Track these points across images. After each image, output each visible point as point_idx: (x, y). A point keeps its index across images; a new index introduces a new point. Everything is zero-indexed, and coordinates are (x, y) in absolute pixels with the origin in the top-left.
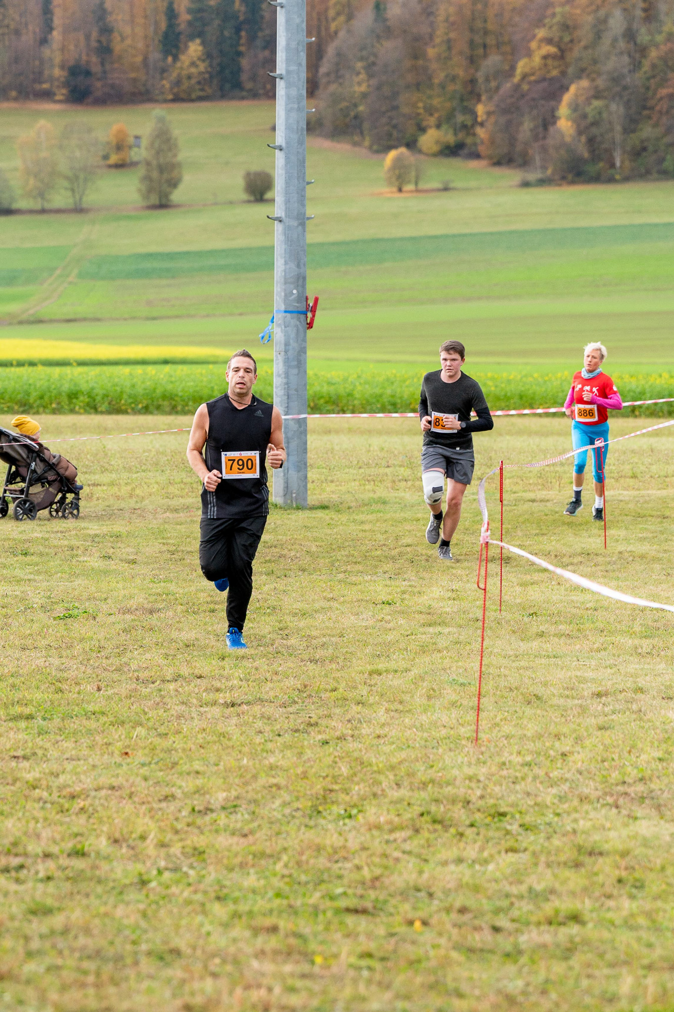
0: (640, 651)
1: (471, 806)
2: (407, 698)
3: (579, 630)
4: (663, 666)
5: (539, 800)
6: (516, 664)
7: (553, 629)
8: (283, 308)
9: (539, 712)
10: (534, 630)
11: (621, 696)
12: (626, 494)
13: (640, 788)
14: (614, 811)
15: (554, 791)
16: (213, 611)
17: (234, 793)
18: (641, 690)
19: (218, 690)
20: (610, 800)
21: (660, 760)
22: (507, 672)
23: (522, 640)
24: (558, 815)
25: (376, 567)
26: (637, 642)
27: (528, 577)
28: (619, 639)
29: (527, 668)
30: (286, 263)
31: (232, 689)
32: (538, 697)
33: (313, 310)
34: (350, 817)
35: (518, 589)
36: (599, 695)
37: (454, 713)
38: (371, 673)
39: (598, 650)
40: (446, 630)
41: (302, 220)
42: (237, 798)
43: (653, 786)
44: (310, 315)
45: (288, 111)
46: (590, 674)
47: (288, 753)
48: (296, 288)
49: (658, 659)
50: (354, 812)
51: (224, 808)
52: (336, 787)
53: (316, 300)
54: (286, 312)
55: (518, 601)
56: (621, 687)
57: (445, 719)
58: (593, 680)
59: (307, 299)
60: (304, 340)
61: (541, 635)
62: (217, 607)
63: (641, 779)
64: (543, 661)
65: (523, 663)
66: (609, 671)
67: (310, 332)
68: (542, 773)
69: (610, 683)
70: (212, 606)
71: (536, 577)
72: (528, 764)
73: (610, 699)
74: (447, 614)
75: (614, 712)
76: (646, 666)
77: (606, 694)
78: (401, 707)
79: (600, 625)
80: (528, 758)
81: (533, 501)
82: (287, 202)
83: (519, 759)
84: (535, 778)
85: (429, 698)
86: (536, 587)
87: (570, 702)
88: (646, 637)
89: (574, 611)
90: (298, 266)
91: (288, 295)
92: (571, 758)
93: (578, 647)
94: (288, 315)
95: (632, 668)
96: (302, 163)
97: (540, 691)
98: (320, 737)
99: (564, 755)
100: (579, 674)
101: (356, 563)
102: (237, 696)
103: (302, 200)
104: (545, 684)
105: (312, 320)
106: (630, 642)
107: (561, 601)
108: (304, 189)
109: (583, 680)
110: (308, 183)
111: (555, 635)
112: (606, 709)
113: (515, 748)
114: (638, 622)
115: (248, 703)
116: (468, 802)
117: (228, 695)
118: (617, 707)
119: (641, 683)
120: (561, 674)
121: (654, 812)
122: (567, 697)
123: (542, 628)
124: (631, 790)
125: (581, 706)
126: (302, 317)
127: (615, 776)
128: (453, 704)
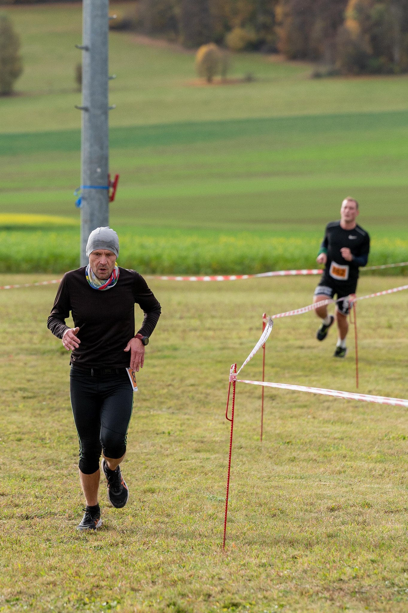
0: (374, 473)
1: (211, 599)
2: (174, 512)
3: (325, 456)
4: (389, 486)
5: (267, 594)
6: (268, 484)
7: (303, 455)
8: (88, 183)
9: (280, 523)
10: (288, 455)
11: (351, 510)
12: (380, 342)
13: (353, 584)
14: (329, 603)
15: (282, 587)
16: (19, 440)
17: (17, 589)
18: (369, 505)
19: (17, 506)
20: (327, 595)
21: (373, 561)
22: (259, 491)
23: (276, 464)
24: (283, 606)
25: (162, 403)
26: (371, 466)
27: (289, 411)
28: (358, 463)
29: (276, 487)
30: (91, 146)
31: (28, 504)
32: (282, 512)
33: (115, 185)
34: (110, 607)
35: (279, 422)
36: (332, 510)
37: (210, 524)
38: (145, 492)
39: (340, 473)
40: (213, 456)
41: (105, 109)
42: (20, 593)
43: (363, 583)
44: (111, 190)
45: (94, 17)
46: (328, 492)
47: (68, 557)
48: (100, 166)
49: (387, 480)
50: (114, 604)
51: (8, 601)
52: (103, 583)
53: (117, 178)
54: (91, 187)
55: (278, 432)
56: (351, 503)
57: (202, 529)
58: (330, 498)
59: (109, 176)
60: (107, 211)
61: (293, 460)
62: (23, 436)
63: (354, 578)
64: (292, 481)
65: (274, 484)
66: (344, 489)
67: (112, 205)
68: (273, 573)
69: (343, 500)
70: (19, 436)
71: (296, 411)
72: (264, 565)
73: (341, 513)
74: (216, 442)
75: (343, 523)
76: (376, 486)
77: (339, 508)
78: (166, 520)
79: (343, 451)
80: (264, 561)
81: (302, 348)
82: (92, 94)
83: (258, 561)
84: (268, 576)
85: (191, 512)
86: (294, 421)
87: (308, 516)
88: (381, 462)
89: (323, 440)
90: (102, 148)
91: (93, 172)
92: (300, 560)
93: (322, 469)
94: (93, 191)
95: (363, 487)
96: (105, 61)
97: (285, 505)
98: (96, 544)
99: (294, 557)
100: (319, 492)
101: (145, 400)
102: (31, 510)
103: (105, 91)
104: (290, 501)
105: (114, 194)
106: (366, 465)
107: (314, 432)
108: (106, 84)
109: (320, 497)
110: (111, 78)
111: (305, 460)
112: (337, 521)
113: (254, 553)
114: (376, 449)
115: (42, 517)
116: (209, 596)
117: (23, 510)
118: (347, 518)
119: (370, 499)
120: (304, 492)
121: (361, 605)
122: (306, 511)
123: (294, 454)
124: (345, 586)
125: (317, 519)
126: (105, 191)
127: (335, 575)
128: (210, 517)
